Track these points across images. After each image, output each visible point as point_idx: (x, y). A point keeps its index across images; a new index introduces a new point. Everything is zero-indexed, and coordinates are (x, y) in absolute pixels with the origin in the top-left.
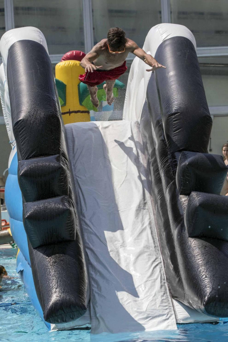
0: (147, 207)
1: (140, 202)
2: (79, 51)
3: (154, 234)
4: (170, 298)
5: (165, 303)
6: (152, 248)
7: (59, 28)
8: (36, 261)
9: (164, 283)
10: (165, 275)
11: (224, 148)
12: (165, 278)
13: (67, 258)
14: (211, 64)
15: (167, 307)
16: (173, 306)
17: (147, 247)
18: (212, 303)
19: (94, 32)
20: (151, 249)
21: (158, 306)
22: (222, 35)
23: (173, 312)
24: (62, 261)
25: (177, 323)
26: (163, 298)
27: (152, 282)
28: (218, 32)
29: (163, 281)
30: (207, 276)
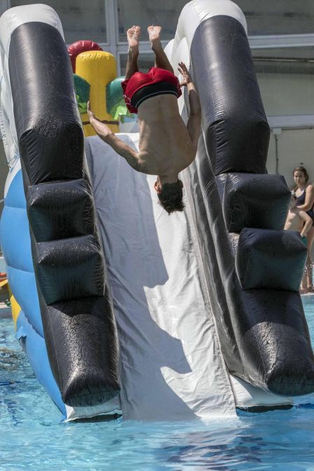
0: (193, 250)
1: (184, 243)
2: (89, 42)
3: (204, 288)
4: (226, 373)
5: (220, 380)
6: (202, 306)
7: (71, 9)
8: (51, 322)
9: (219, 353)
10: (219, 343)
11: (296, 173)
12: (220, 348)
13: (93, 319)
14: (278, 58)
15: (222, 386)
16: (231, 385)
17: (195, 304)
18: (277, 379)
19: (119, 14)
20: (200, 307)
21: (211, 383)
22: (293, 19)
23: (231, 393)
24: (87, 322)
25: (237, 408)
26: (217, 374)
27: (202, 353)
28: (288, 15)
29: (217, 351)
30: (269, 342)
